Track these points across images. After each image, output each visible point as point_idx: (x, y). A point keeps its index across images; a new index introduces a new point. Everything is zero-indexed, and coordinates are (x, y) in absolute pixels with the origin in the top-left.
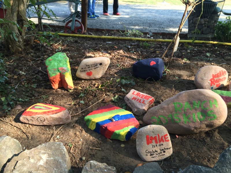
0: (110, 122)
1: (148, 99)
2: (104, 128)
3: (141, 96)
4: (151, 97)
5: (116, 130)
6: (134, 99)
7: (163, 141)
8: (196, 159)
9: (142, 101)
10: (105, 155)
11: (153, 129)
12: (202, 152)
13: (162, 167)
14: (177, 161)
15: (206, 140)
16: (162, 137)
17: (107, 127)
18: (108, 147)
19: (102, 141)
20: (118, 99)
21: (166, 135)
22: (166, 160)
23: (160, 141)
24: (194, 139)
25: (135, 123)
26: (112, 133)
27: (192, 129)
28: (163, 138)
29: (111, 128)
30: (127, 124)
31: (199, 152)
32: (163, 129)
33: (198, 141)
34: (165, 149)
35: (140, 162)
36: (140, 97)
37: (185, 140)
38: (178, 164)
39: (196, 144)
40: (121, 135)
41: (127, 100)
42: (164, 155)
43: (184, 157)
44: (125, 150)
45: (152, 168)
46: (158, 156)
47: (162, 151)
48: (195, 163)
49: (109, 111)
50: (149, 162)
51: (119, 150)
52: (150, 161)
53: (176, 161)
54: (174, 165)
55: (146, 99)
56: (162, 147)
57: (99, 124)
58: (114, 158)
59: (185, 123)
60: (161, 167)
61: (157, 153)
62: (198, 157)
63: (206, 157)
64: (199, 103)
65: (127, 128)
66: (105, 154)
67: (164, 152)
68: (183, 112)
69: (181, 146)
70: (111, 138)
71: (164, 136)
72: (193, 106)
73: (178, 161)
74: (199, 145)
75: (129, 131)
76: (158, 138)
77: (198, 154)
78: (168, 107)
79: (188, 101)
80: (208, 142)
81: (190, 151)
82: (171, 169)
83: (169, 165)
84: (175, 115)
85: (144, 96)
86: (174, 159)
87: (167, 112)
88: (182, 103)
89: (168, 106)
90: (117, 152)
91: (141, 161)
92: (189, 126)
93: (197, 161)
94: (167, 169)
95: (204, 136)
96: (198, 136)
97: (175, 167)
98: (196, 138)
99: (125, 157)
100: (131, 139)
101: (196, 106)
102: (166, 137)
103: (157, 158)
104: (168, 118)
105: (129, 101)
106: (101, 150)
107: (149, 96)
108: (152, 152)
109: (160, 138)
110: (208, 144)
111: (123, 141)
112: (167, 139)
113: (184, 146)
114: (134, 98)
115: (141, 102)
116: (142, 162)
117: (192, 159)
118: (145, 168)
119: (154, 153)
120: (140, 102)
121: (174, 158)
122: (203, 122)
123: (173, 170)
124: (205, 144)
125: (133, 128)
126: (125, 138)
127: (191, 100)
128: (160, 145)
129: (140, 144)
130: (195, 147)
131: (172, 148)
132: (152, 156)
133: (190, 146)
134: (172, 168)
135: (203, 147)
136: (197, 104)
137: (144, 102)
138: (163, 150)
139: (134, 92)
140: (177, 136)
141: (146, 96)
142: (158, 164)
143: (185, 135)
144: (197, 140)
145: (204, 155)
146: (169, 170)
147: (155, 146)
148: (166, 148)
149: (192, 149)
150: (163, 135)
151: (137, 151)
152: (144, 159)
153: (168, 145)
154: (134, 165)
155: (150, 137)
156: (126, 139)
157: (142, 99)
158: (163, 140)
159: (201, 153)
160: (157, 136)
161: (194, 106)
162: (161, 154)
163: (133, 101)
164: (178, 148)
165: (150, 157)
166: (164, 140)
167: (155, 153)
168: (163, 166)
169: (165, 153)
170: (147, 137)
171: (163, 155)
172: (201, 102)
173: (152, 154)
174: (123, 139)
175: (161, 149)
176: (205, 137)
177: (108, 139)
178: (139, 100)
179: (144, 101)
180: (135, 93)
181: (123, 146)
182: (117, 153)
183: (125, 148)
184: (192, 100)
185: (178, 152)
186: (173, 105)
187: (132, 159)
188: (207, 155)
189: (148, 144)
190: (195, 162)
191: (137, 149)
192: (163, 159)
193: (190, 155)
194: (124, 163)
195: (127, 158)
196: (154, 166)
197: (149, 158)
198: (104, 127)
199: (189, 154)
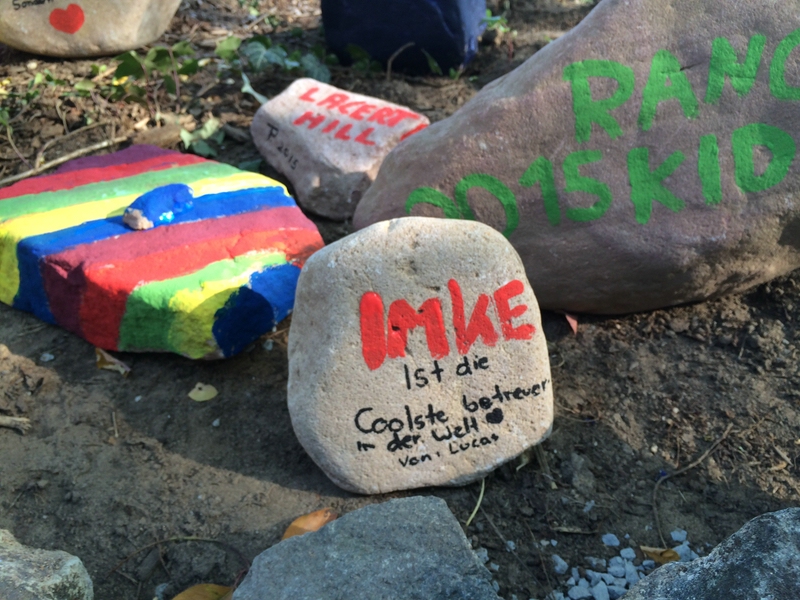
0: (111, 234)
1: (392, 123)
2: (63, 273)
3: (352, 110)
4: (410, 115)
5: (148, 279)
6: (308, 122)
7: (490, 338)
8: (712, 461)
9: (354, 132)
10: (58, 461)
11: (416, 244)
12: (746, 414)
13: (477, 532)
14: (583, 481)
15: (761, 340)
16: (483, 301)
17: (82, 264)
18: (90, 408)
19: (61, 367)
20: (220, 139)
21: (514, 288)
22: (502, 475)
23: (465, 339)
24: (682, 334)
25: (290, 234)
26: (119, 301)
27: (686, 262)
28: (492, 313)
29: (108, 272)
30: (234, 241)
31: (723, 416)
32: (490, 246)
33: (707, 345)
34: (498, 396)
35: (314, 498)
36: (343, 110)
37: (624, 345)
38: (590, 505)
39: (699, 364)
40: (181, 312)
41: (268, 130)
42: (495, 437)
43: (627, 449)
44: (216, 423)
45: (400, 549)
46: (446, 452)
47: (480, 414)
48: (707, 488)
49: (126, 179)
50: (381, 497)
51: (169, 422)
52: (387, 487)
53: (579, 480)
54: (565, 507)
55: (381, 121)
56: (482, 384)
57: (31, 249)
58: (121, 485)
59: (639, 220)
60: (471, 532)
61: (441, 429)
62: (727, 450)
63: (778, 442)
64: (755, 53)
65: (227, 261)
66: (56, 454)
67: (496, 417)
68: (632, 131)
69: (602, 381)
70: (121, 348)
71: (498, 294)
72: (705, 83)
73: (591, 482)
74: (721, 373)
75: (243, 289)
76: (448, 315)
77: (718, 430)
78: (528, 105)
79: (672, 49)
80: (776, 349)
81: (662, 409)
82: (545, 543)
83: (527, 511)
84: (573, 163)
85: (372, 111)
86: (558, 466)
87: (515, 146)
88: (629, 68)
89: (526, 97)
90: (151, 434)
91: (321, 493)
92: (668, 239)
93: (718, 473)
94: (511, 545)
95: (743, 315)
96: (703, 316)
97: (571, 523)
98: (695, 331)
99: (208, 469)
100: (269, 347)
101: (728, 75)
102: (513, 303)
103: (445, 467)
104: (518, 191)
105: (279, 138)
106: (31, 431)
107: (400, 112)
108: (404, 419)
109: (468, 310)
110: (775, 365)
111: (196, 354)
112: (516, 322)
113: (618, 379)
114: (308, 116)
115: (346, 138)
116: (333, 499)
117: (684, 462)
118: (335, 555)
119: (416, 431)
120: (343, 134)
121: (557, 464)
122: (771, 202)
123: (561, 551)
124: (761, 363)
125: (272, 271)
126: (209, 335)
127: (694, 36)
128: (464, 369)
129: (312, 363)
130: (697, 382)
131: (549, 386)
132: (402, 453)
133: (657, 378)
134: (550, 536)
135: (749, 383)
136: (741, 58)
137: (370, 138)
138: (485, 403)
139: (314, 90)
140: (573, 323)
141: (385, 109)
142: (448, 513)
143: (621, 317)
144: (699, 341)
145: (762, 430)
146: (526, 549)
147: (426, 374)
148: (512, 389)
149: (675, 398)
150: (490, 292)
151: (294, 420)
152: (344, 480)
153: (523, 363)
154: (268, 525)
155: (388, 302)
156: (222, 343)
157: (356, 123)
158: (490, 327)
159: (742, 423)
160: (445, 297)
161: (712, 75)
162: (468, 438)
163: (302, 130)
164: (583, 393)
165: (392, 459)
166: (497, 325)
167: (426, 432)
168: (486, 525)
169: (497, 429)
170: (369, 307)
171: (485, 441)
172: (773, 39)
173: (407, 438)
174: (198, 343)
175: (475, 396)
176: (748, 323)
177: (101, 354)
178: (338, 128)
179: (367, 132)
180: (318, 97)
181: (202, 393)
182: (150, 442)
183: (215, 408)
184: (705, 33)
185: (582, 417)
186: (564, 84)
187: (256, 485)
188: (783, 432)
189: (373, 359)
190: (709, 481)
191: (291, 404)
192: (488, 467)
193: (664, 435)
194: (191, 518)
195: (221, 474)
196: (411, 530)
197: (380, 469)
198: (64, 264)
199: (658, 432)
